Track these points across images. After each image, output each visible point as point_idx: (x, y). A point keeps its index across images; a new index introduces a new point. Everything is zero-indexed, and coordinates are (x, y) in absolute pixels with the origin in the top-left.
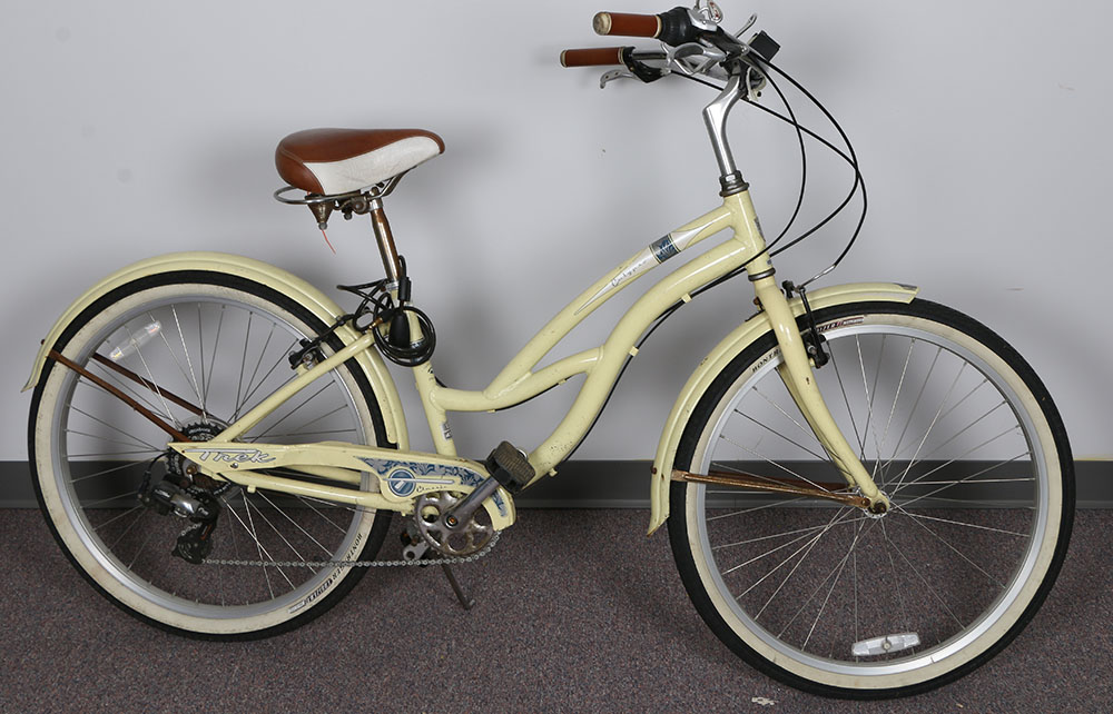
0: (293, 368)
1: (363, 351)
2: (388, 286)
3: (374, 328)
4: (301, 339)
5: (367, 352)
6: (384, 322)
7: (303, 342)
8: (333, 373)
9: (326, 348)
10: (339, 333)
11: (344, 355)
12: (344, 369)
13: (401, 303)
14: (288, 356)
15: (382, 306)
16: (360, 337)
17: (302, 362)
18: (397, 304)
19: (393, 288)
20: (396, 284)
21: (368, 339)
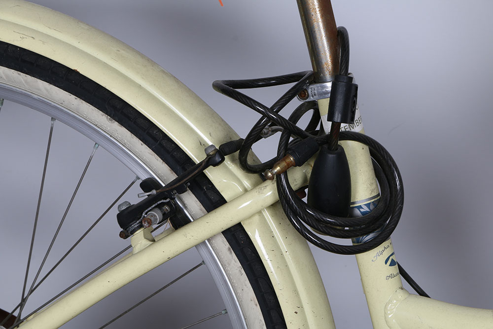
0: (125, 235)
1: (260, 212)
2: (313, 89)
3: (278, 175)
4: (144, 177)
5: (267, 215)
6: (299, 163)
7: (147, 185)
8: (203, 251)
9: (190, 202)
10: (213, 174)
11: (223, 218)
12: (223, 244)
13: (335, 126)
14: (115, 211)
15: (298, 132)
16: (256, 185)
17: (141, 226)
18: (328, 127)
19: (323, 95)
20: (329, 85)
21: (268, 193)
